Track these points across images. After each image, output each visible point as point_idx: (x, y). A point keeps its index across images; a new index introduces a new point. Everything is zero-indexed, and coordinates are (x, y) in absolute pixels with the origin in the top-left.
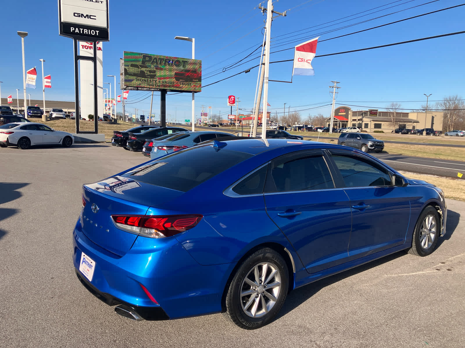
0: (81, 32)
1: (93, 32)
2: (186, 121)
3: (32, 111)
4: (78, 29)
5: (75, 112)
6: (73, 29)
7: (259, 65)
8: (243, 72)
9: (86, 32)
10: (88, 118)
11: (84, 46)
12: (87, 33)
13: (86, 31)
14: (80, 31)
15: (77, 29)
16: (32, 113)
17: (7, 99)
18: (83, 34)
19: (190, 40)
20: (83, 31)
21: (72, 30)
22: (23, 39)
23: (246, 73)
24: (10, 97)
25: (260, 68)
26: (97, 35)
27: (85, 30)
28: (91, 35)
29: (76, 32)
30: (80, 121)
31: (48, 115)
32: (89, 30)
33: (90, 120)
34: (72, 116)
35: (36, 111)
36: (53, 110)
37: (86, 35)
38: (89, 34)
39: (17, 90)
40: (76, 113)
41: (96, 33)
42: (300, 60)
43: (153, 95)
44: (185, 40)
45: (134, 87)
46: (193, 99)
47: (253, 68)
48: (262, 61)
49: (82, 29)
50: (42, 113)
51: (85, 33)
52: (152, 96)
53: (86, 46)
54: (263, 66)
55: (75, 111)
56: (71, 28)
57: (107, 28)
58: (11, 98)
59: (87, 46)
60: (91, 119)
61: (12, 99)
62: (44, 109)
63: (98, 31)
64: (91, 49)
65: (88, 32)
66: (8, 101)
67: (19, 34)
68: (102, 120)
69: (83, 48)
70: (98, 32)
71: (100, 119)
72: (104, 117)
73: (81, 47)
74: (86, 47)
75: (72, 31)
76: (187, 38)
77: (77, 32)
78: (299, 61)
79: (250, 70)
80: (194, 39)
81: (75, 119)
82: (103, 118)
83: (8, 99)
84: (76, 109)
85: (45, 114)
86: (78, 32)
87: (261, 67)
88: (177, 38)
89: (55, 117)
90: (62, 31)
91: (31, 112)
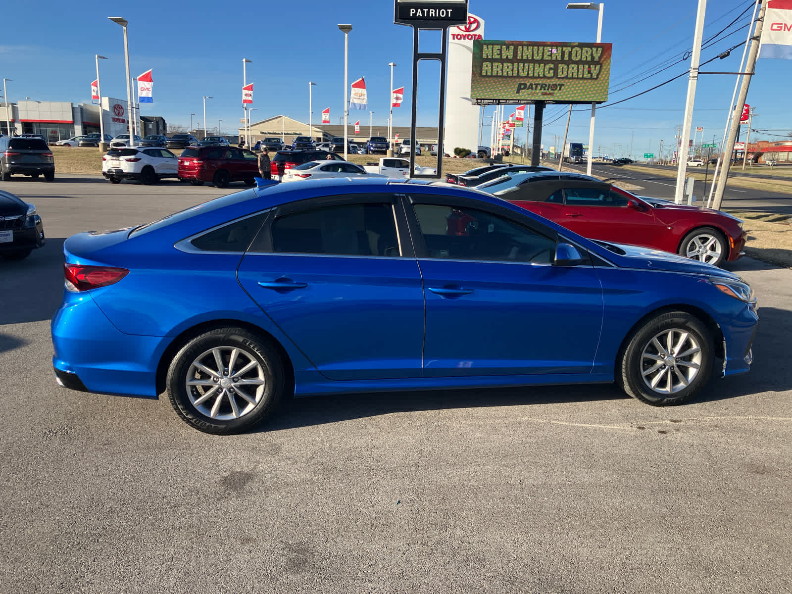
0: (426, 15)
1: (443, 13)
2: (646, 156)
3: (375, 143)
4: (421, 10)
5: (436, 144)
6: (413, 11)
7: (746, 42)
8: (718, 57)
9: (432, 14)
10: (453, 153)
11: (455, 35)
12: (434, 16)
13: (432, 12)
14: (423, 12)
15: (419, 10)
16: (375, 147)
17: (354, 126)
18: (428, 18)
19: (595, 8)
20: (428, 12)
21: (411, 13)
22: (346, 35)
23: (721, 58)
24: (358, 124)
25: (746, 47)
26: (449, 16)
27: (431, 10)
28: (440, 18)
29: (417, 15)
30: (444, 158)
31: (396, 149)
32: (437, 10)
33: (455, 157)
34: (433, 150)
35: (380, 143)
36: (404, 141)
37: (432, 18)
38: (437, 15)
39: (371, 112)
40: (438, 145)
41: (447, 13)
42: (775, 27)
43: (571, 111)
44: (587, 8)
45: (493, 100)
46: (593, 115)
47: (735, 47)
48: (753, 32)
49: (427, 10)
50: (388, 147)
51: (430, 15)
52: (569, 112)
53: (458, 35)
54: (754, 42)
55: (437, 142)
56: (411, 10)
57: (465, 2)
58: (358, 126)
59: (460, 35)
60: (458, 155)
61: (360, 126)
62: (391, 140)
63: (451, 10)
64: (466, 38)
65: (435, 13)
66: (356, 130)
67: (342, 28)
68: (474, 157)
69: (454, 39)
70: (451, 12)
71: (473, 156)
72: (479, 151)
73: (451, 37)
74: (459, 37)
75: (411, 15)
76: (589, 4)
77: (419, 16)
78: (772, 29)
79: (729, 52)
80: (602, 6)
81: (436, 155)
82: (477, 153)
83: (356, 126)
84: (438, 138)
85: (391, 149)
86: (421, 15)
87: (749, 46)
88: (571, 7)
89: (406, 152)
90: (398, 17)
91: (374, 145)
